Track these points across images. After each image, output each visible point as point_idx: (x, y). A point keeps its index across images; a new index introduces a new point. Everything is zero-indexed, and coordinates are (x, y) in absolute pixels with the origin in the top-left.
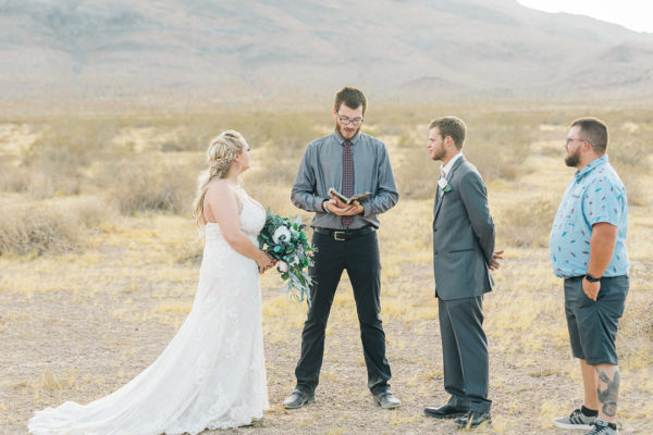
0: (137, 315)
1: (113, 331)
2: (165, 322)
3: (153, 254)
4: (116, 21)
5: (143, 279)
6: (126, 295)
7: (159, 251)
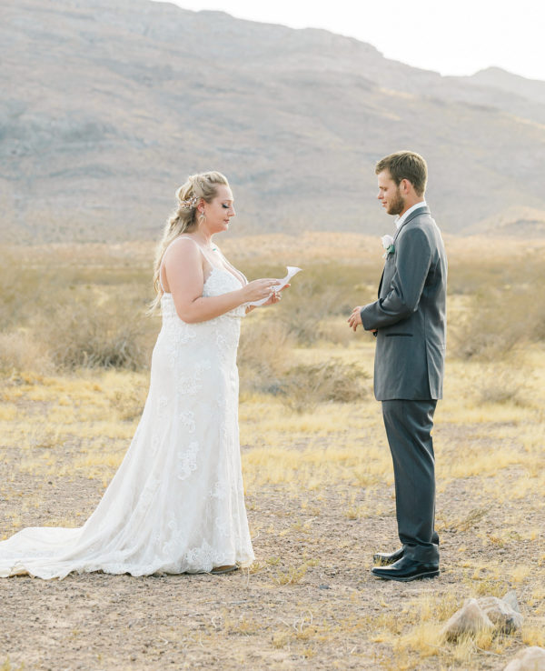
0: (53, 468)
1: (17, 484)
2: (92, 475)
3: (92, 410)
4: (77, 135)
5: (71, 435)
6: (42, 450)
7: (100, 407)
